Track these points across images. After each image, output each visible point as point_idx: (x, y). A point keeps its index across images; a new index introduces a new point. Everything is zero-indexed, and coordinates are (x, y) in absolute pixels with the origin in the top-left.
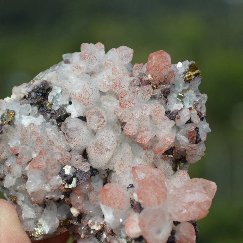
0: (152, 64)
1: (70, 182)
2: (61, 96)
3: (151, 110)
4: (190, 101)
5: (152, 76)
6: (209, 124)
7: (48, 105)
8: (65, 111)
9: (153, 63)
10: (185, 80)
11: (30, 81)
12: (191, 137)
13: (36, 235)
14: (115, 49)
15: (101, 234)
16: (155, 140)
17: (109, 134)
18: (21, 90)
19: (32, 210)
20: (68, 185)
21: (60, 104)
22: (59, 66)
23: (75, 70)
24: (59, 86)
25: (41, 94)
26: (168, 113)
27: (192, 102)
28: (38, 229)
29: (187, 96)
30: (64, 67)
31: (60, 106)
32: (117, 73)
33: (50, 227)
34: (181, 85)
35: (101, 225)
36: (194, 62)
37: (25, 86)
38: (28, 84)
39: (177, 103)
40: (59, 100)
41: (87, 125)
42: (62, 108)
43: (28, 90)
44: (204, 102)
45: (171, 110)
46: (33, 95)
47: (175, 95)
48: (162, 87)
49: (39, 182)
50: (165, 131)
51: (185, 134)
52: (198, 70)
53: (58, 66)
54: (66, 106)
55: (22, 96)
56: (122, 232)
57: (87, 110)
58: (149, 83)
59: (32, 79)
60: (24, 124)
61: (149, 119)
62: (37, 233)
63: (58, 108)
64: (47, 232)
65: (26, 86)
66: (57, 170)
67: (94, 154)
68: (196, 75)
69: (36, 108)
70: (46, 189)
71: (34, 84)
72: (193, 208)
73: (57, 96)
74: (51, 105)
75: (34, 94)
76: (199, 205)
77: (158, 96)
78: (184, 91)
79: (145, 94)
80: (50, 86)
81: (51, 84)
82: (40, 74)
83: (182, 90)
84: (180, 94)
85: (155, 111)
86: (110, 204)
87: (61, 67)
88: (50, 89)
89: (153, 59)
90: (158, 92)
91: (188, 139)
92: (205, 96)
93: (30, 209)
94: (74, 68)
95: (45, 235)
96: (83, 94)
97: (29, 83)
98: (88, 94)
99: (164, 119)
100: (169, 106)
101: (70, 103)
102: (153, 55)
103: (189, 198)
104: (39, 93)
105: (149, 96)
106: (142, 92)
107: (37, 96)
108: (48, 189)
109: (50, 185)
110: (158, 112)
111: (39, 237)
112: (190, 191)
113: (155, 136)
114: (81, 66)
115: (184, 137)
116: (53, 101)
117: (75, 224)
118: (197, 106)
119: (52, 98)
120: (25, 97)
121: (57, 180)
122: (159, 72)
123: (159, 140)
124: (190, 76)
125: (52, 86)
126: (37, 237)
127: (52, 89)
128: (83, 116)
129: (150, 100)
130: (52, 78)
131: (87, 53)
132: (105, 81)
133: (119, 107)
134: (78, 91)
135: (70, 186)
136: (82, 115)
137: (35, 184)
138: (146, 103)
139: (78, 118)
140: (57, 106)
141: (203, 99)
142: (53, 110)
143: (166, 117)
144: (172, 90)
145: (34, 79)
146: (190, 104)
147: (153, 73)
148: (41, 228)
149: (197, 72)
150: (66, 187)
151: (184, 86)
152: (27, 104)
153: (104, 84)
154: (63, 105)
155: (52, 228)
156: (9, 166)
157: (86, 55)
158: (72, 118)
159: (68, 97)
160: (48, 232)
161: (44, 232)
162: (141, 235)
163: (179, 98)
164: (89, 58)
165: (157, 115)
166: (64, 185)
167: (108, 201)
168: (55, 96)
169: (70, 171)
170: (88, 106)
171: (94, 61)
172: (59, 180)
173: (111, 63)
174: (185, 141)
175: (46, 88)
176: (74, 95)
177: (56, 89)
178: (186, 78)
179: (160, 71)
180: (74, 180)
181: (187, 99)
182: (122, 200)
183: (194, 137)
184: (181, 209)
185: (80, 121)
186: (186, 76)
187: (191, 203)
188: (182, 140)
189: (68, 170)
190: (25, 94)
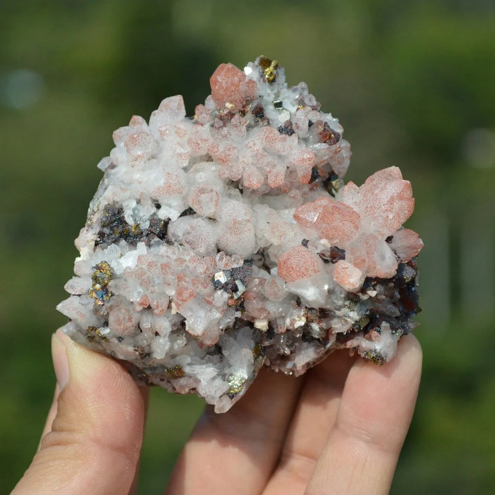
0: (222, 88)
1: (235, 289)
2: (139, 207)
3: (260, 141)
4: (291, 103)
5: (231, 102)
6: (330, 114)
7: (133, 230)
8: (160, 220)
9: (224, 84)
10: (268, 82)
11: (85, 222)
12: (328, 138)
13: (236, 390)
14: (156, 111)
15: (310, 328)
16: (291, 172)
17: (233, 205)
18: (85, 237)
19: (209, 367)
20: (236, 294)
21: (147, 216)
22: (107, 178)
23: (135, 164)
24: (130, 198)
25: (116, 222)
26: (281, 130)
27: (295, 103)
28: (233, 382)
29: (284, 99)
30: (115, 174)
31: (148, 219)
32: (185, 133)
33: (246, 367)
34: (269, 91)
35: (303, 315)
36: (262, 56)
37: (85, 231)
38: (86, 228)
39: (280, 115)
40: (141, 214)
41: (199, 216)
42: (154, 220)
43: (94, 233)
44: (306, 93)
45: (281, 126)
46: (107, 231)
47: (272, 107)
48: (250, 108)
49: (202, 313)
50: (294, 151)
51: (317, 140)
52: (274, 61)
53: (106, 180)
54: (155, 214)
55: (93, 243)
56: (336, 301)
57: (185, 198)
58: (231, 115)
59: (86, 218)
60: (129, 266)
61: (266, 154)
62: (235, 386)
63: (148, 223)
64: (246, 377)
65: (87, 230)
66: (211, 287)
67: (235, 240)
68: (276, 67)
69: (123, 242)
70: (215, 317)
71: (94, 220)
72: (397, 205)
73: (136, 212)
74: (138, 226)
75: (107, 229)
76: (400, 197)
77: (253, 123)
78: (277, 95)
79: (239, 128)
80: (117, 206)
81: (117, 203)
82: (91, 205)
83: (274, 96)
84: (275, 102)
85: (268, 137)
86: (303, 273)
87: (112, 177)
88: (121, 211)
89: (220, 80)
90: (249, 118)
91: (325, 142)
92: (303, 85)
93: (204, 366)
94: (133, 163)
95: (246, 381)
96: (170, 181)
97: (86, 225)
98: (175, 177)
99: (284, 140)
100: (274, 123)
101: (158, 206)
102: (216, 77)
103: (385, 197)
104: (112, 223)
105: (244, 129)
106: (234, 129)
107: (112, 229)
108: (217, 315)
109: (217, 308)
110: (272, 135)
111: (241, 389)
112: (379, 190)
113: (288, 168)
114: (139, 153)
115: (319, 144)
116: (135, 220)
117: (268, 345)
118: (303, 101)
119: (132, 219)
120: (97, 244)
121: (222, 296)
122: (238, 91)
123: (295, 168)
124: (271, 73)
125: (121, 205)
126: (240, 391)
127: (122, 209)
128: (187, 209)
129: (248, 132)
130: (114, 194)
131: (135, 134)
132: (178, 151)
133: (220, 167)
134: (162, 182)
135: (239, 293)
136: (184, 209)
137: (199, 319)
138: (247, 138)
139: (181, 216)
140: (146, 221)
141: (303, 89)
142: (144, 229)
143: (283, 136)
144: (263, 104)
145: (89, 216)
146: (293, 106)
147: (230, 98)
148: (236, 378)
149: (273, 64)
150: (236, 297)
151: (272, 90)
152: (107, 248)
153: (180, 155)
154: (151, 216)
155: (248, 366)
156: (150, 327)
157: (135, 136)
158: (175, 221)
159: (150, 202)
160: (246, 374)
161: (243, 379)
162: (365, 276)
163: (278, 107)
164: (140, 138)
165: (273, 140)
166: (232, 298)
167: (299, 271)
168: (132, 214)
169: (225, 277)
170: (184, 193)
171: (147, 138)
172: (222, 294)
173: (168, 127)
174: (324, 147)
175: (116, 212)
176: (161, 189)
177: (128, 205)
178: (268, 79)
179: (237, 89)
180: (238, 282)
181: (286, 102)
182: (312, 260)
183: (331, 135)
184: (385, 215)
185: (186, 218)
186: (267, 76)
187: (391, 201)
188: (320, 149)
189: (222, 278)
190: (95, 239)
